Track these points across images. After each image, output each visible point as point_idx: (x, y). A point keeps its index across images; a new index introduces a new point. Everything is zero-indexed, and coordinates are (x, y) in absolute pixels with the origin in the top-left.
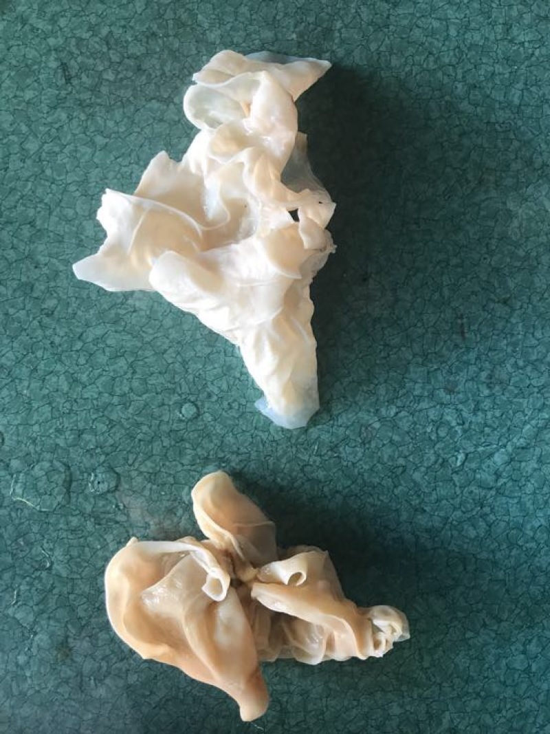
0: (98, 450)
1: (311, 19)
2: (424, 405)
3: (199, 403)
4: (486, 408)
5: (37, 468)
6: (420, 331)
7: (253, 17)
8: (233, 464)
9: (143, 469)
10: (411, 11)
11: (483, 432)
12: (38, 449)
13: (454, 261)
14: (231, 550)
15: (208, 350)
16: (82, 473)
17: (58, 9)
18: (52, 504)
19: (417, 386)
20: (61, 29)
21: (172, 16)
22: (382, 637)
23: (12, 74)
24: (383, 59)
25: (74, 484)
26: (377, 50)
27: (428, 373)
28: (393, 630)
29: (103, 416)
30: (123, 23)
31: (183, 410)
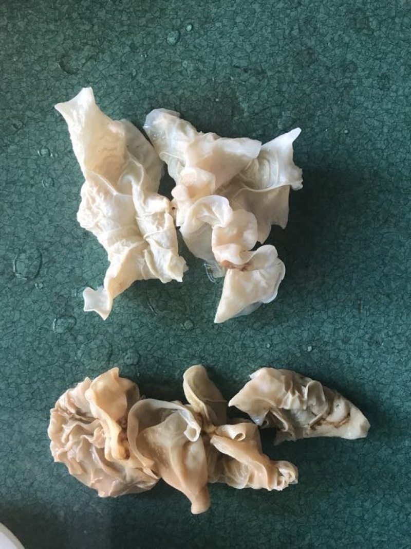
0: (131, 339)
1: (303, 107)
2: (328, 348)
3: (195, 322)
4: (365, 356)
5: (93, 343)
6: (335, 303)
7: (269, 99)
8: (209, 362)
9: (155, 354)
10: (363, 113)
11: (360, 370)
12: (96, 331)
13: (361, 266)
14: (202, 413)
15: (206, 291)
16: (119, 350)
17: (155, 74)
18: (97, 366)
19: (327, 336)
20: (155, 86)
21: (222, 90)
22: (283, 479)
23: (121, 107)
24: (342, 138)
25: (113, 357)
26: (339, 132)
27: (335, 329)
28: (290, 476)
29: (138, 319)
30: (192, 89)
31: (185, 325)
